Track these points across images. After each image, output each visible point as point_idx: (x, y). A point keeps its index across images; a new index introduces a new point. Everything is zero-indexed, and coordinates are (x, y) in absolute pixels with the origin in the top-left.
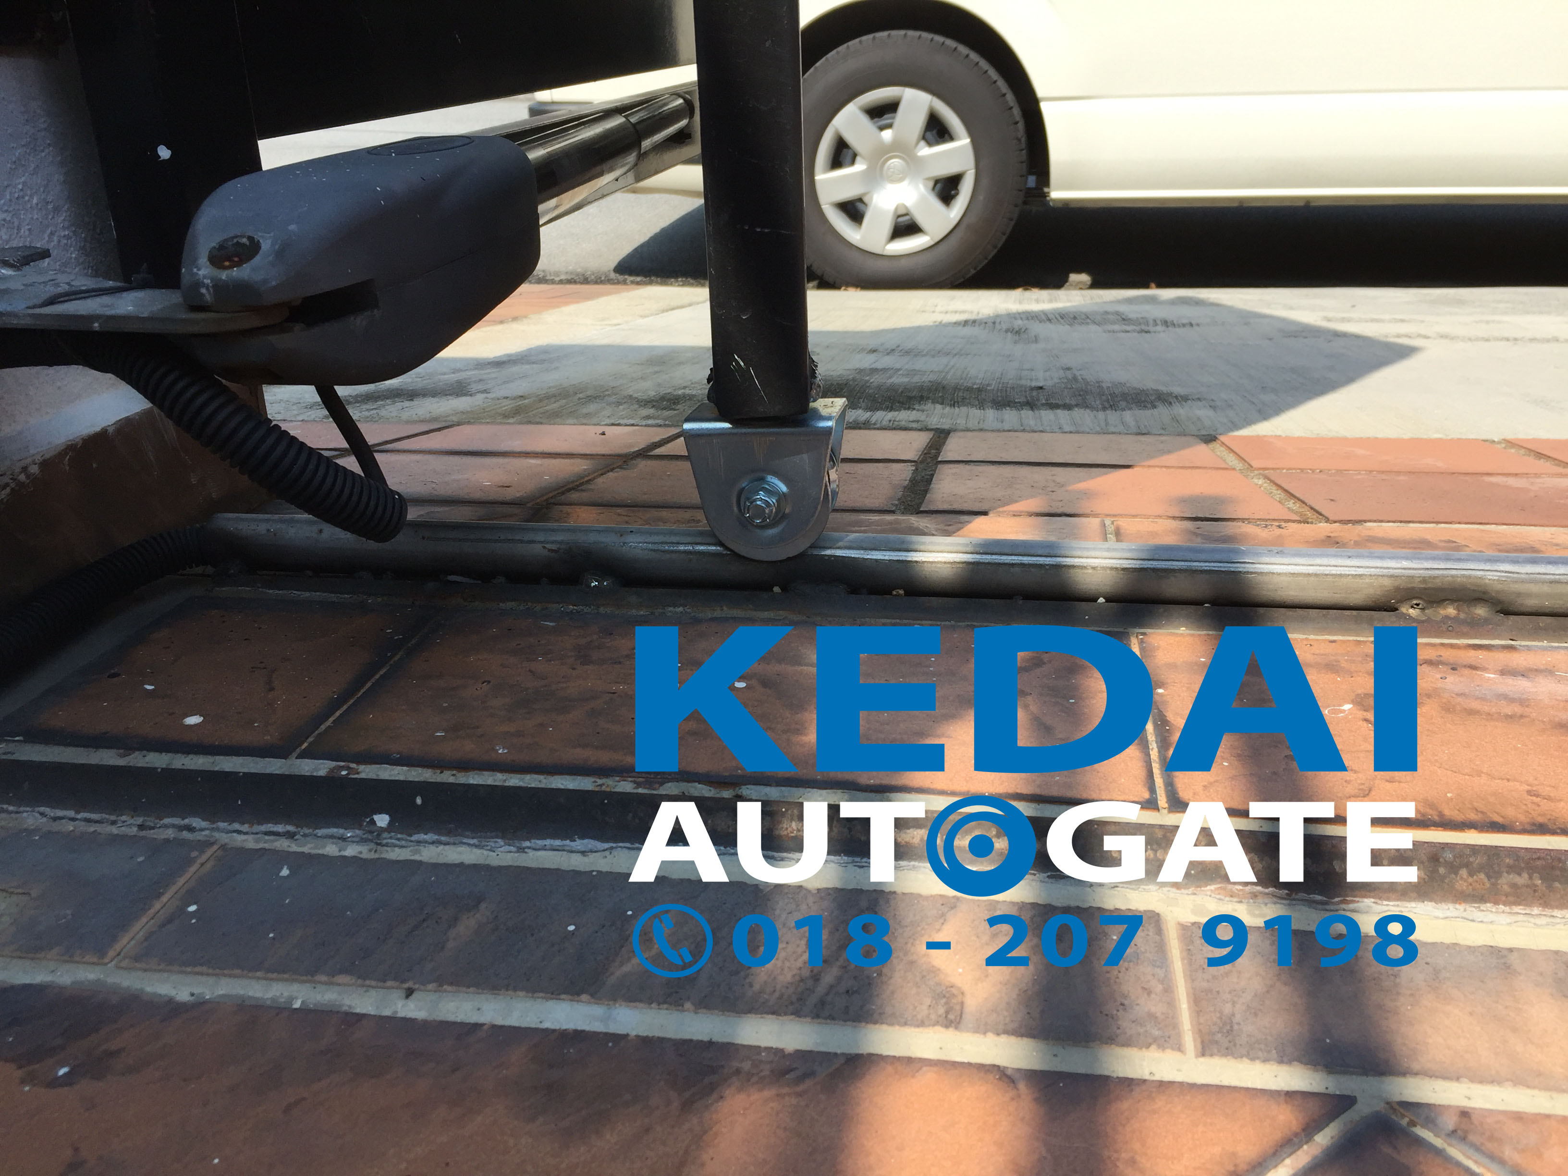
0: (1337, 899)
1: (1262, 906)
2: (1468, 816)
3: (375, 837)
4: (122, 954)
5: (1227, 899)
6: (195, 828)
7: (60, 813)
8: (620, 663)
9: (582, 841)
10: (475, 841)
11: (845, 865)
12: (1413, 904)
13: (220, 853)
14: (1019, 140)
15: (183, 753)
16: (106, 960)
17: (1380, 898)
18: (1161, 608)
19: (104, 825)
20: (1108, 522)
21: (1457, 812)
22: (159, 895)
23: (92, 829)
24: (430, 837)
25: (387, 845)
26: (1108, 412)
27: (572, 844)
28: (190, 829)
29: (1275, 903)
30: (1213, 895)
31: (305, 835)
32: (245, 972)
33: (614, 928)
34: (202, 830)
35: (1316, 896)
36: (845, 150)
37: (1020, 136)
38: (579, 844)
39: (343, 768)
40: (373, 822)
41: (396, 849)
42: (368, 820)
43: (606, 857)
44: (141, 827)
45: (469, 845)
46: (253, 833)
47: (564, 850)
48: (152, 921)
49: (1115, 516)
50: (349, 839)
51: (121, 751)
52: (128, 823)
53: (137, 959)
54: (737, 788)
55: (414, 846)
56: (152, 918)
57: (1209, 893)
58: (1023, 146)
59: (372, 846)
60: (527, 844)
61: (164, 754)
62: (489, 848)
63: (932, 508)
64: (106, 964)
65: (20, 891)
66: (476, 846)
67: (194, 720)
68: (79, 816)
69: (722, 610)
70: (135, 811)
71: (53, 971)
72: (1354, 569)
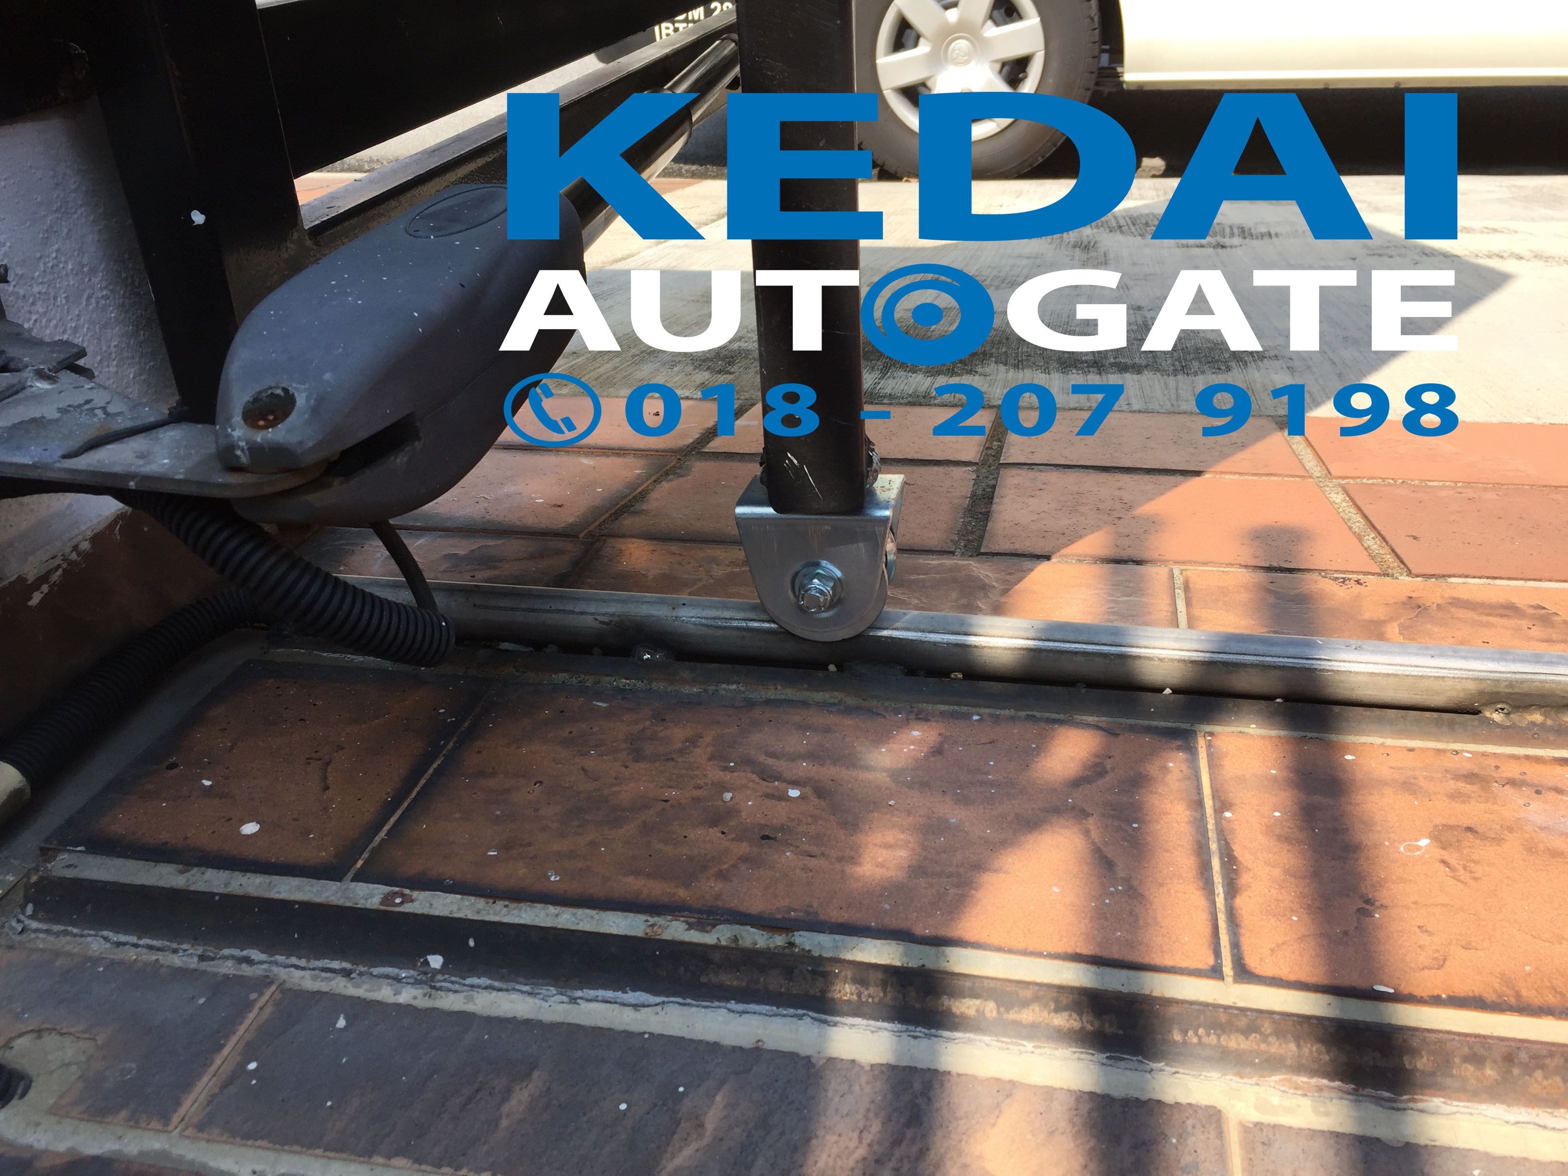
0: (1405, 1097)
1: (1327, 1101)
2: (1546, 998)
3: (428, 980)
4: (186, 1120)
5: (1292, 1091)
6: (253, 960)
7: (123, 938)
8: (672, 759)
9: (634, 994)
10: (526, 988)
11: (898, 1034)
12: (1484, 1106)
13: (277, 996)
14: (1092, 19)
15: (241, 870)
16: (170, 1128)
17: (1450, 1098)
18: (1230, 703)
19: (167, 953)
20: (1176, 572)
21: (1534, 992)
22: (221, 1047)
23: (154, 958)
24: (484, 981)
25: (440, 989)
26: (1180, 377)
27: (625, 996)
28: (249, 961)
29: (1341, 1098)
30: (1277, 1087)
31: (361, 974)
32: (304, 1149)
33: (665, 1108)
34: (261, 963)
35: (1384, 1093)
36: (908, 31)
37: (1092, 15)
38: (632, 997)
39: (395, 895)
40: (427, 963)
41: (451, 995)
42: (422, 960)
43: (657, 1013)
44: (202, 958)
45: (520, 991)
46: (310, 969)
47: (615, 1003)
48: (214, 1079)
49: (1184, 563)
50: (404, 980)
51: (181, 866)
52: (190, 952)
53: (201, 1127)
54: (790, 935)
55: (468, 991)
56: (214, 1076)
57: (1273, 1084)
58: (1096, 25)
59: (427, 989)
60: (579, 993)
61: (222, 871)
62: (542, 996)
63: (995, 548)
64: (171, 1132)
65: (87, 1036)
66: (530, 994)
67: (250, 828)
68: (141, 942)
69: (776, 689)
70: (196, 939)
71: (120, 1137)
72: (1436, 670)
